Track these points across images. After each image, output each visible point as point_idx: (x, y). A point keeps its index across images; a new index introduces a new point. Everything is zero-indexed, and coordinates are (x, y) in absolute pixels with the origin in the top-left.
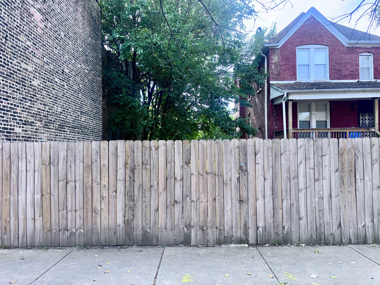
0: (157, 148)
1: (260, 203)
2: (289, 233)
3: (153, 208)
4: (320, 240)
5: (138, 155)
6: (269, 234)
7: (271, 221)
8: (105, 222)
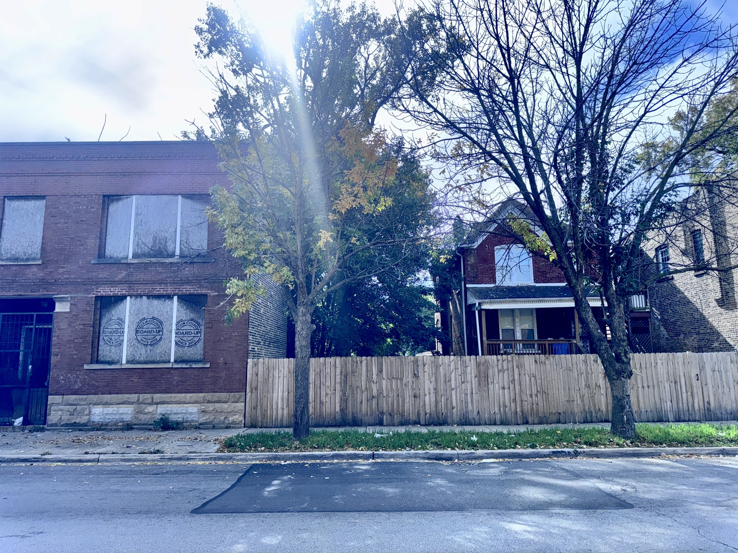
0: (361, 362)
1: (427, 398)
2: (446, 417)
3: (359, 401)
4: (466, 422)
5: (349, 366)
6: (434, 418)
7: (434, 409)
8: (328, 410)
